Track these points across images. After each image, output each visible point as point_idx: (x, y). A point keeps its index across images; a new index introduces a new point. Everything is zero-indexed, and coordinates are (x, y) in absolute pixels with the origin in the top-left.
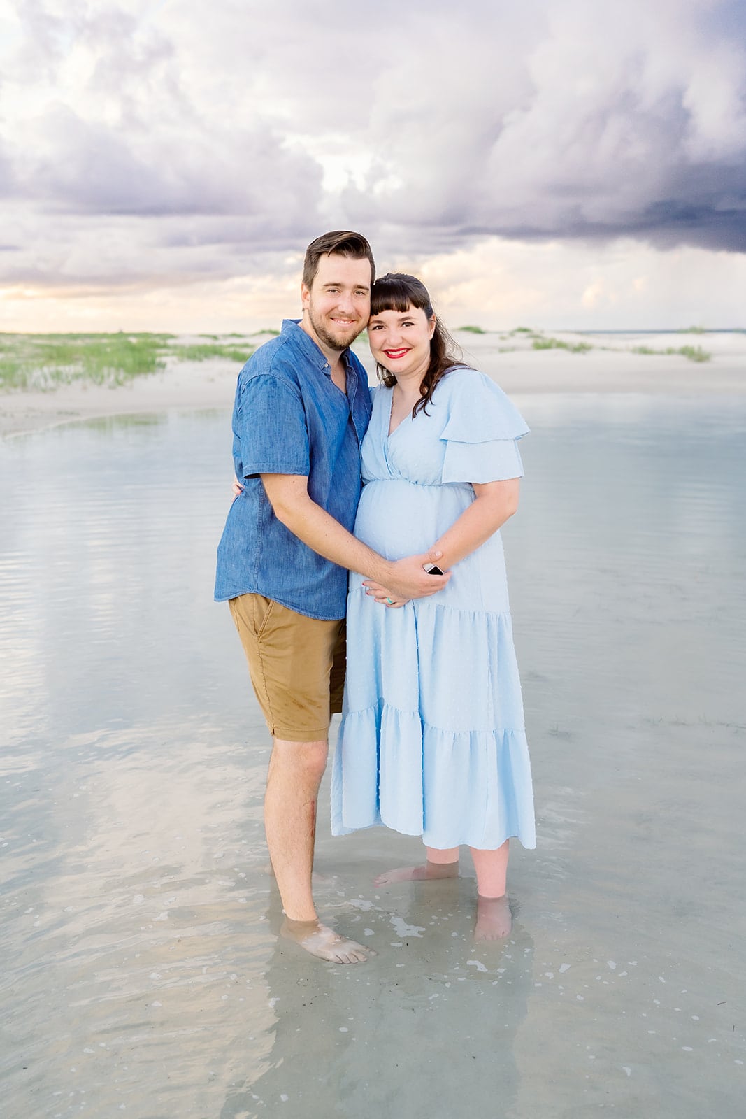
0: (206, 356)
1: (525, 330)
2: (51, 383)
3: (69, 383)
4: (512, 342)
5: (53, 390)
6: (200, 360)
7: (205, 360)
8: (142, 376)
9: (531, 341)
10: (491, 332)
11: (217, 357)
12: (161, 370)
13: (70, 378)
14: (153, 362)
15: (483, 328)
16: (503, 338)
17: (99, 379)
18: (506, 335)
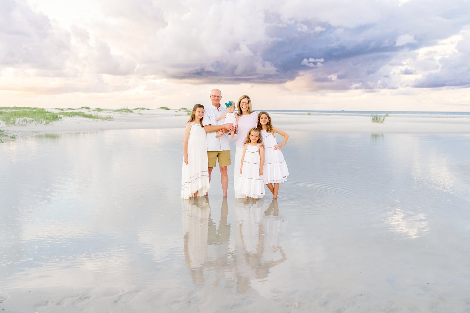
0: (73, 115)
1: (184, 109)
2: (24, 123)
3: (30, 123)
4: (180, 113)
5: (26, 125)
6: (72, 117)
7: (73, 116)
8: (54, 121)
9: (187, 113)
10: (172, 109)
11: (77, 116)
12: (60, 119)
13: (30, 122)
14: (57, 117)
15: (169, 108)
16: (176, 112)
17: (40, 122)
18: (178, 110)
